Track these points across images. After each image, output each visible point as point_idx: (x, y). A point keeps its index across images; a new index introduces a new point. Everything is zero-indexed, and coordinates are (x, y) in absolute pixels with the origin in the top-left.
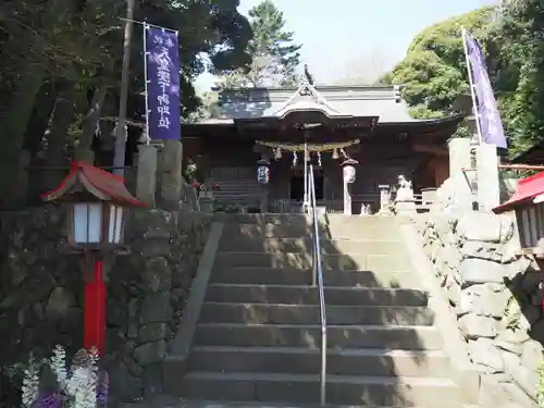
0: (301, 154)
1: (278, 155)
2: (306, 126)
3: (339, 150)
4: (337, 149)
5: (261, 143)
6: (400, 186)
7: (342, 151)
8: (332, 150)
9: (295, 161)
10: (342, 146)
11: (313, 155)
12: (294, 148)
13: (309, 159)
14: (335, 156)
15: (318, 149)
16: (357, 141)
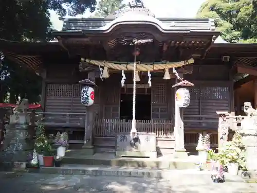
0: (130, 74)
1: (105, 74)
2: (136, 42)
3: (171, 70)
4: (168, 69)
5: (87, 61)
6: (245, 114)
7: (174, 71)
8: (164, 70)
9: (123, 81)
10: (174, 65)
11: (143, 75)
12: (122, 67)
13: (139, 80)
14: (167, 77)
15: (148, 68)
16: (191, 61)
